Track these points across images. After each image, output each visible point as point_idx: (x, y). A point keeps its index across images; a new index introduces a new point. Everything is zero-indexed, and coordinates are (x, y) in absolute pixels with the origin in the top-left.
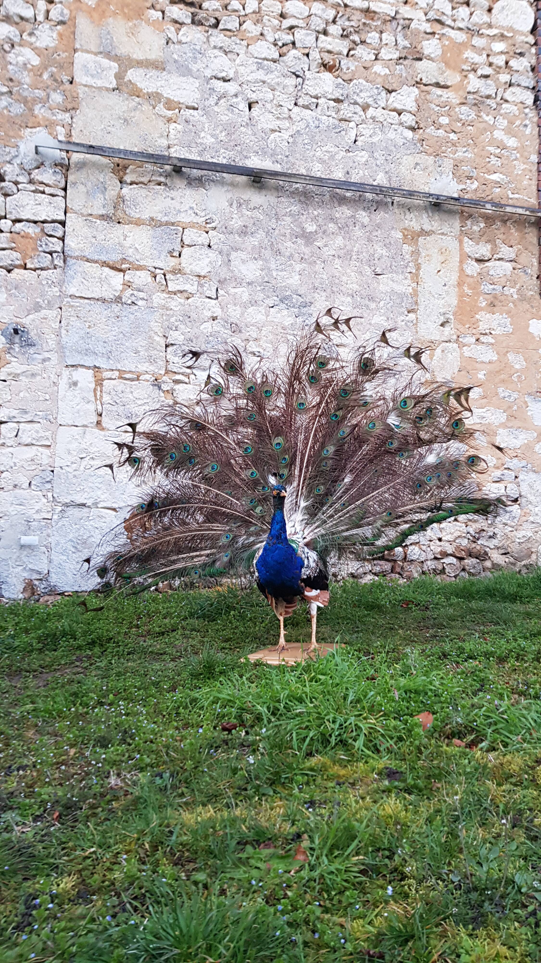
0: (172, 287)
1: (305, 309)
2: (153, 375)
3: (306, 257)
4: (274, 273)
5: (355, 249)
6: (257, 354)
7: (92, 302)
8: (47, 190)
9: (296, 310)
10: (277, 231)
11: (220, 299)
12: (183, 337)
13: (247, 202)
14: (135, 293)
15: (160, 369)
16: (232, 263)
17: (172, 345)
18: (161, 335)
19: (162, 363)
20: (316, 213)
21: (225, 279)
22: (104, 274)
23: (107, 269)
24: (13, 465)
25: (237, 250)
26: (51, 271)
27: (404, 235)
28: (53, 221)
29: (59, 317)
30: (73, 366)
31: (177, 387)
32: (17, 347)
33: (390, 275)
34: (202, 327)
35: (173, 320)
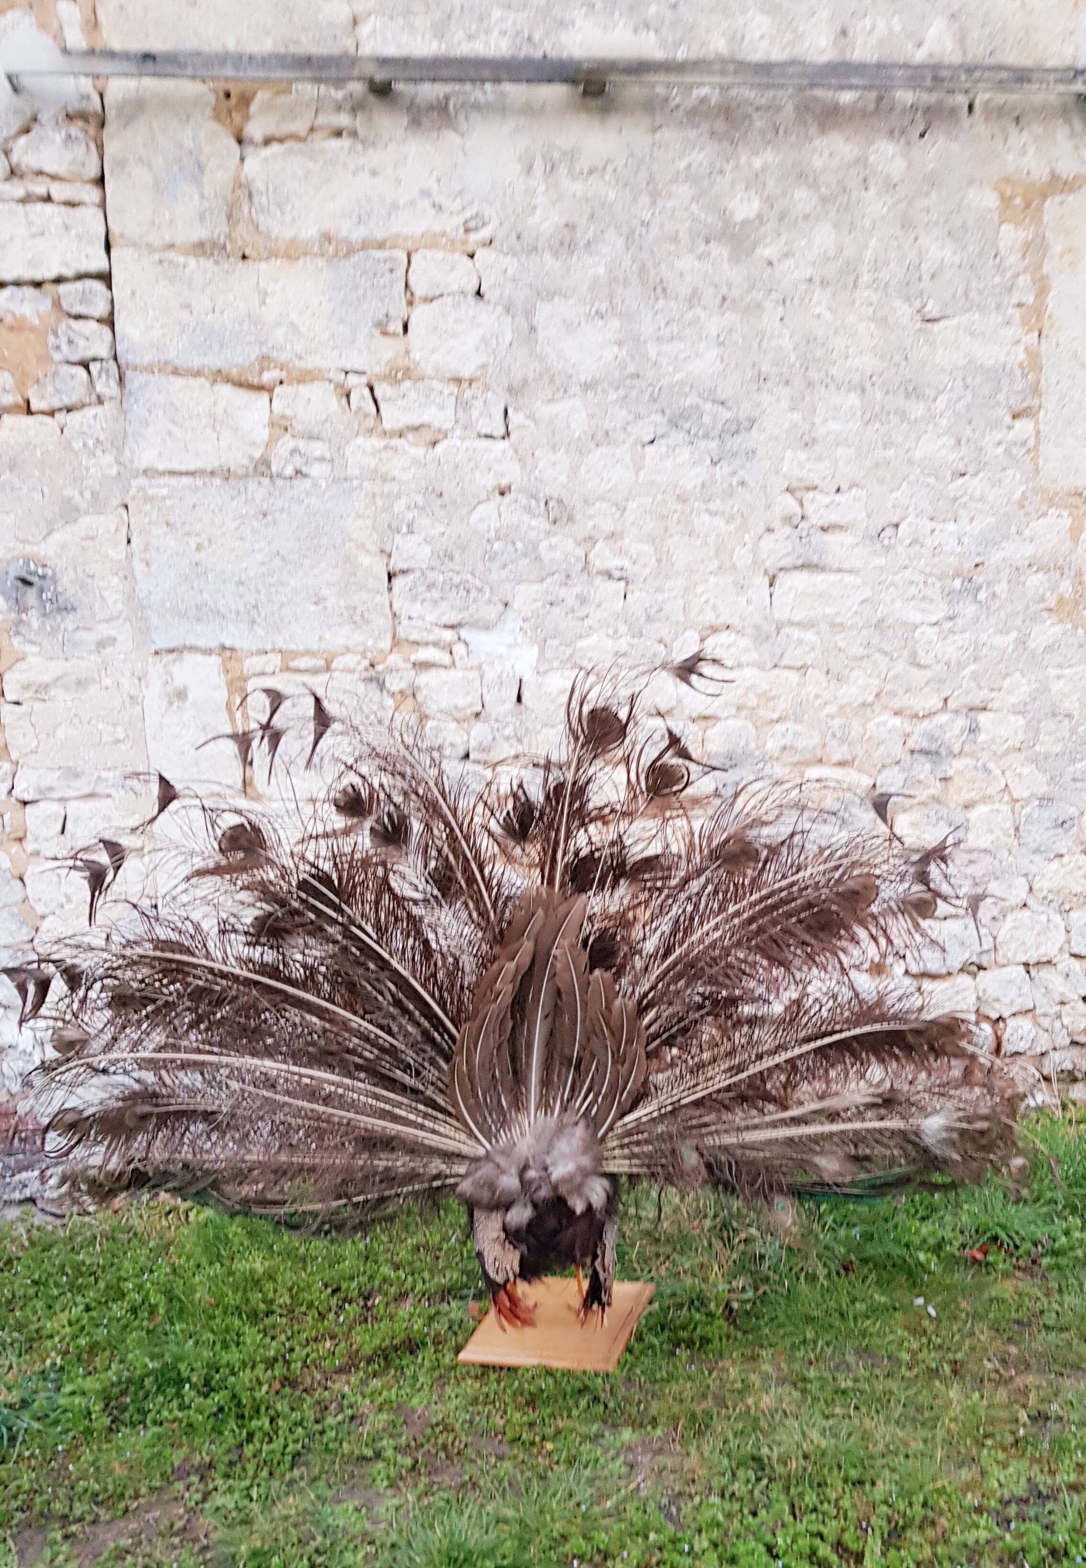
0: (392, 418)
1: (738, 439)
2: (364, 655)
3: (735, 293)
4: (652, 350)
5: (868, 255)
6: (617, 574)
7: (199, 482)
8: (58, 191)
9: (713, 445)
10: (654, 230)
11: (513, 436)
12: (427, 550)
13: (571, 156)
14: (302, 444)
15: (378, 638)
16: (541, 334)
17: (404, 572)
18: (374, 549)
19: (383, 622)
20: (757, 163)
21: (525, 381)
22: (222, 404)
23: (226, 391)
24: (63, 900)
25: (550, 296)
26: (90, 412)
27: (1002, 197)
28: (81, 277)
29: (124, 529)
30: (171, 651)
31: (426, 679)
32: (33, 618)
33: (965, 318)
34: (475, 517)
35: (400, 506)
